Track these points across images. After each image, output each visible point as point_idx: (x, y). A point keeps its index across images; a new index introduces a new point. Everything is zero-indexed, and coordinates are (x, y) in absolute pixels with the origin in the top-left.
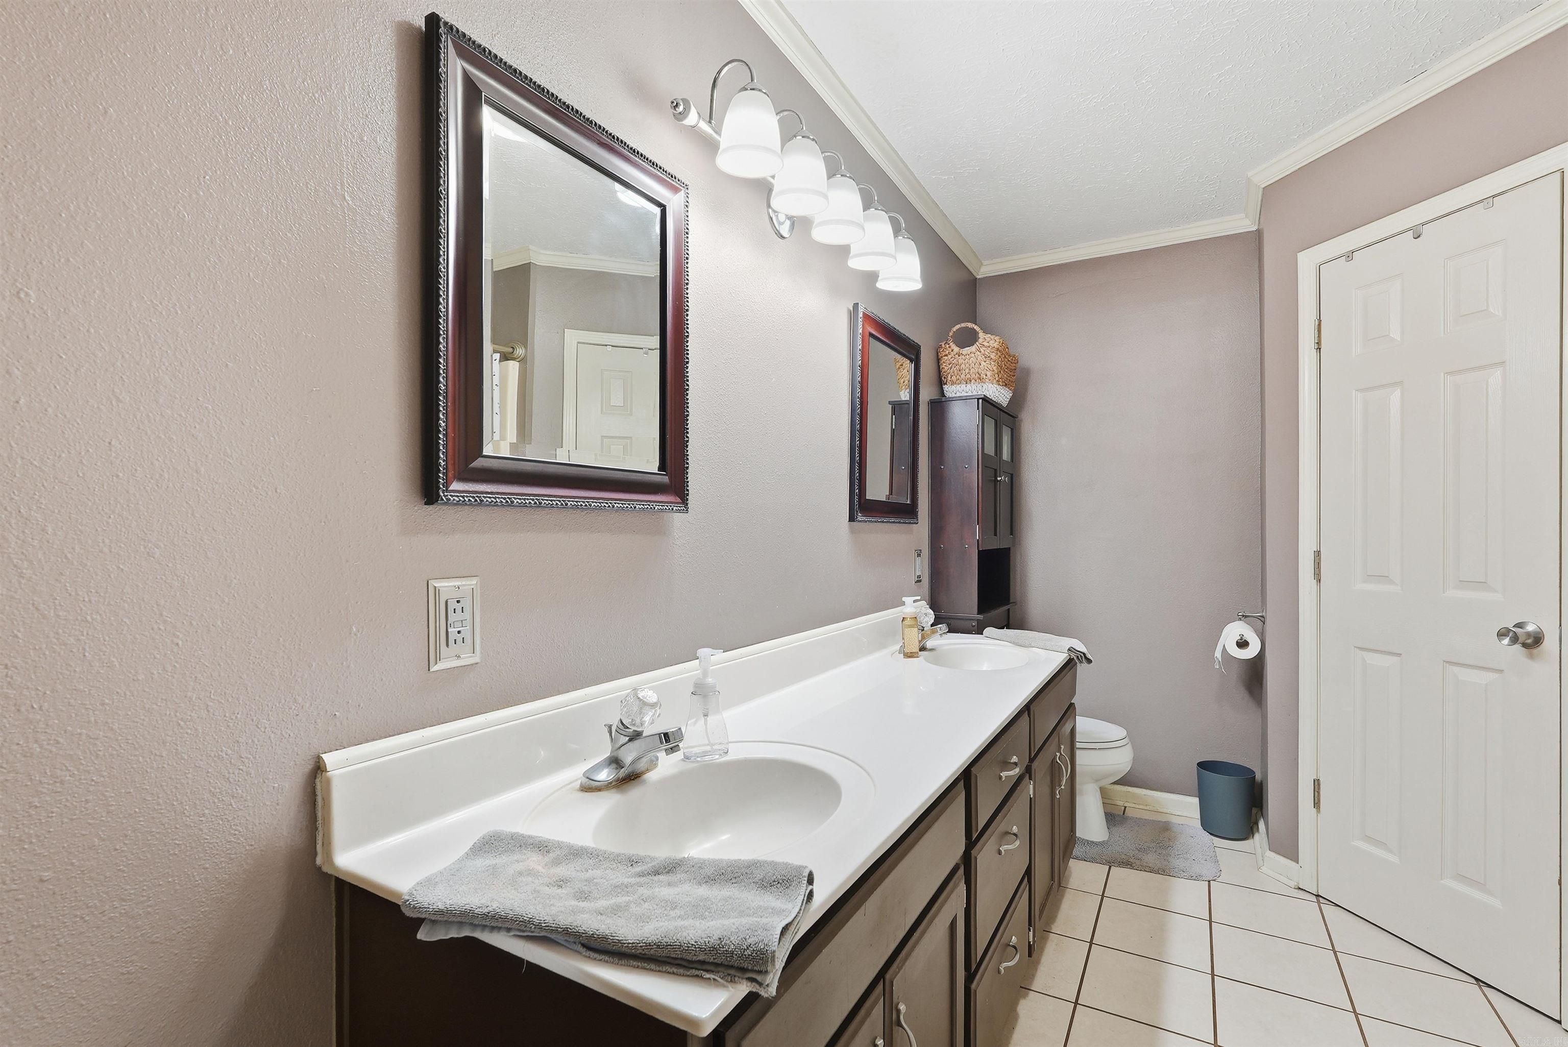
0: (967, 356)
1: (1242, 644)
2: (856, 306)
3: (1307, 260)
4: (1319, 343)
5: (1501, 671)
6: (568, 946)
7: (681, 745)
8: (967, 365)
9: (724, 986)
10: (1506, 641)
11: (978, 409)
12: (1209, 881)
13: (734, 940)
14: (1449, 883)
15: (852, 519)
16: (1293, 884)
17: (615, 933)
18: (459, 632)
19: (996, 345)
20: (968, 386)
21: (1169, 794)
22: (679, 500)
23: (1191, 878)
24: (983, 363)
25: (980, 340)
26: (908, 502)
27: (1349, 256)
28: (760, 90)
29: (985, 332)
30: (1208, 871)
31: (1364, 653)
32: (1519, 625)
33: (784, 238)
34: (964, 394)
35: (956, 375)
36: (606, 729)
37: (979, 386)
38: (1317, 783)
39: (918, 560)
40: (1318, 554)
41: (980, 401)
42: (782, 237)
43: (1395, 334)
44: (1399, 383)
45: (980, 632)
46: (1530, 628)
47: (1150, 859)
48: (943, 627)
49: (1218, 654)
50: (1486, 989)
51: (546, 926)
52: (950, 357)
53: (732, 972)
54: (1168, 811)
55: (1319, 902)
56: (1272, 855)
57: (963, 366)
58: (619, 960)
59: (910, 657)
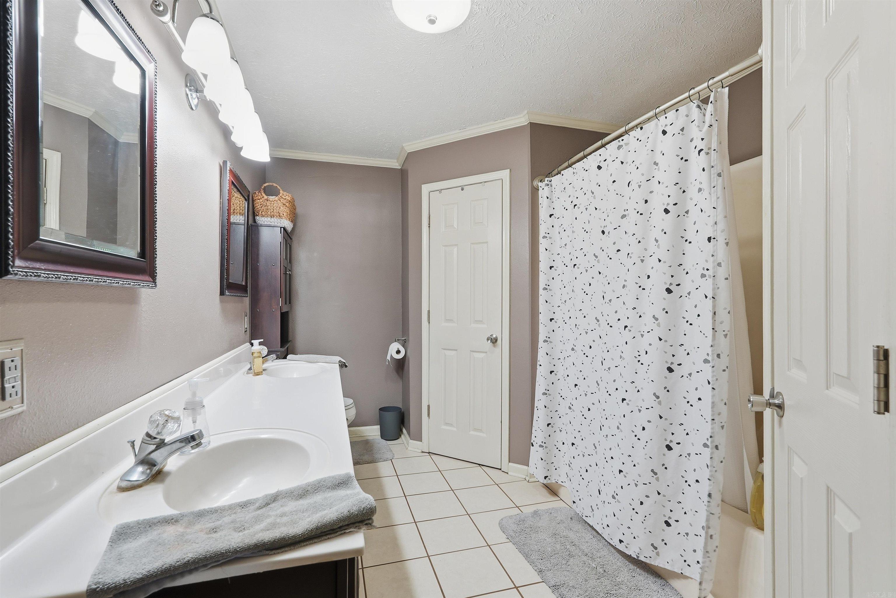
0: (272, 202)
1: (398, 352)
2: (225, 162)
3: (426, 188)
4: (429, 224)
5: (486, 352)
6: (255, 555)
7: (202, 441)
8: (272, 207)
9: (357, 532)
10: (489, 341)
11: (281, 233)
12: (391, 460)
13: (354, 509)
14: (472, 433)
15: (222, 293)
16: (420, 451)
17: (288, 534)
18: (13, 387)
19: (289, 199)
20: (272, 219)
21: (366, 427)
22: (152, 280)
23: (384, 461)
24: (282, 208)
25: (281, 195)
26: (244, 284)
27: (440, 191)
28: (218, 21)
29: (284, 191)
30: (389, 456)
31: (445, 351)
32: (492, 335)
33: (193, 110)
34: (269, 223)
35: (265, 211)
36: (129, 445)
37: (279, 220)
38: (429, 406)
39: (246, 317)
40: (429, 311)
41: (282, 229)
42: (192, 109)
43: (455, 226)
44: (456, 245)
45: (285, 358)
46: (494, 336)
47: (366, 458)
48: (274, 356)
49: (389, 358)
50: (482, 467)
51: (240, 549)
52: (261, 200)
53: (357, 525)
54: (365, 435)
55: (430, 455)
56: (412, 441)
57: (269, 207)
58: (294, 547)
59: (258, 375)
